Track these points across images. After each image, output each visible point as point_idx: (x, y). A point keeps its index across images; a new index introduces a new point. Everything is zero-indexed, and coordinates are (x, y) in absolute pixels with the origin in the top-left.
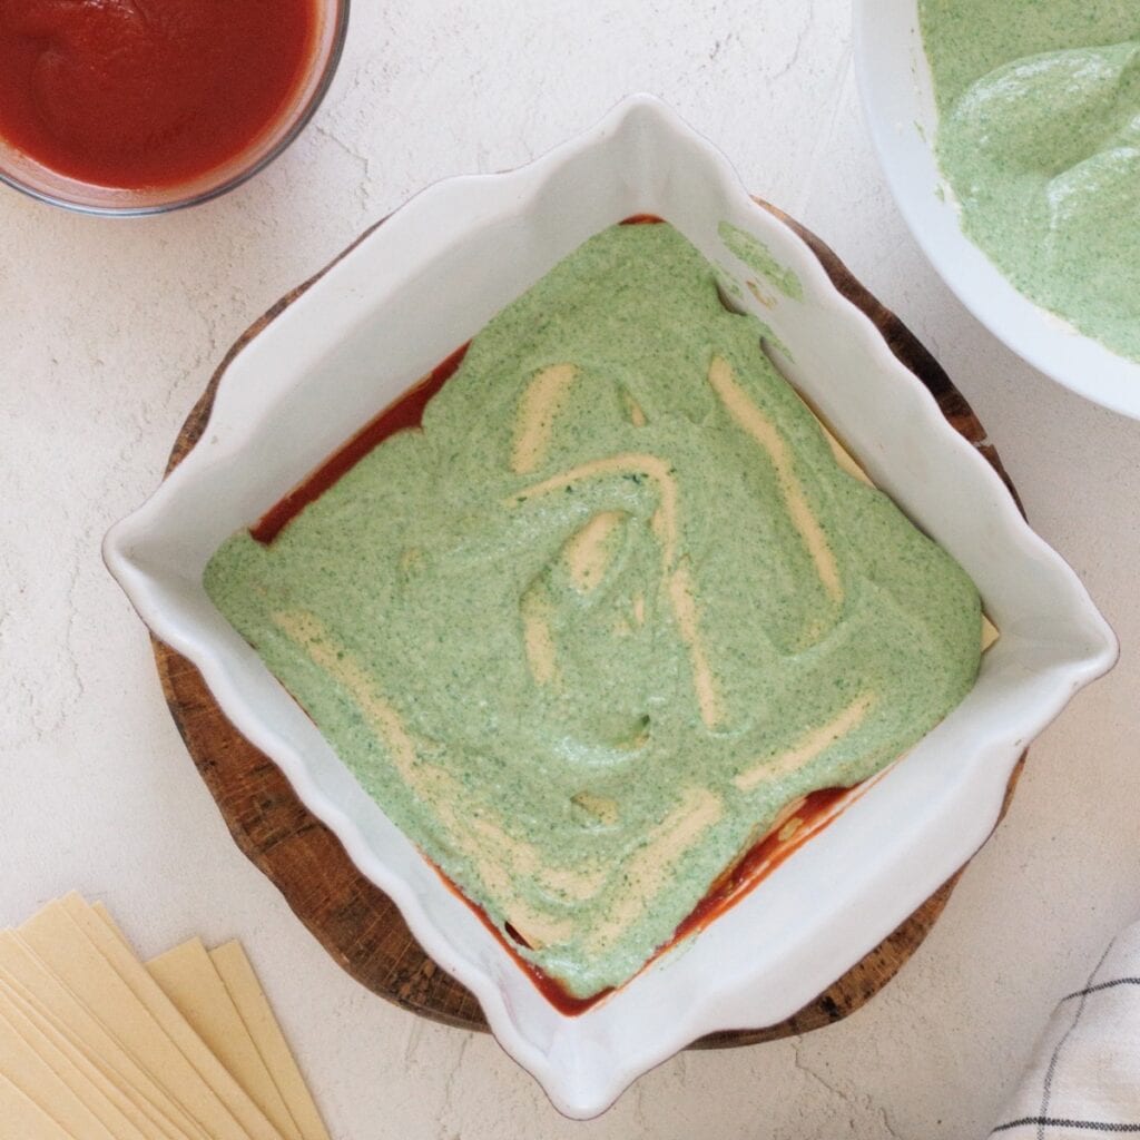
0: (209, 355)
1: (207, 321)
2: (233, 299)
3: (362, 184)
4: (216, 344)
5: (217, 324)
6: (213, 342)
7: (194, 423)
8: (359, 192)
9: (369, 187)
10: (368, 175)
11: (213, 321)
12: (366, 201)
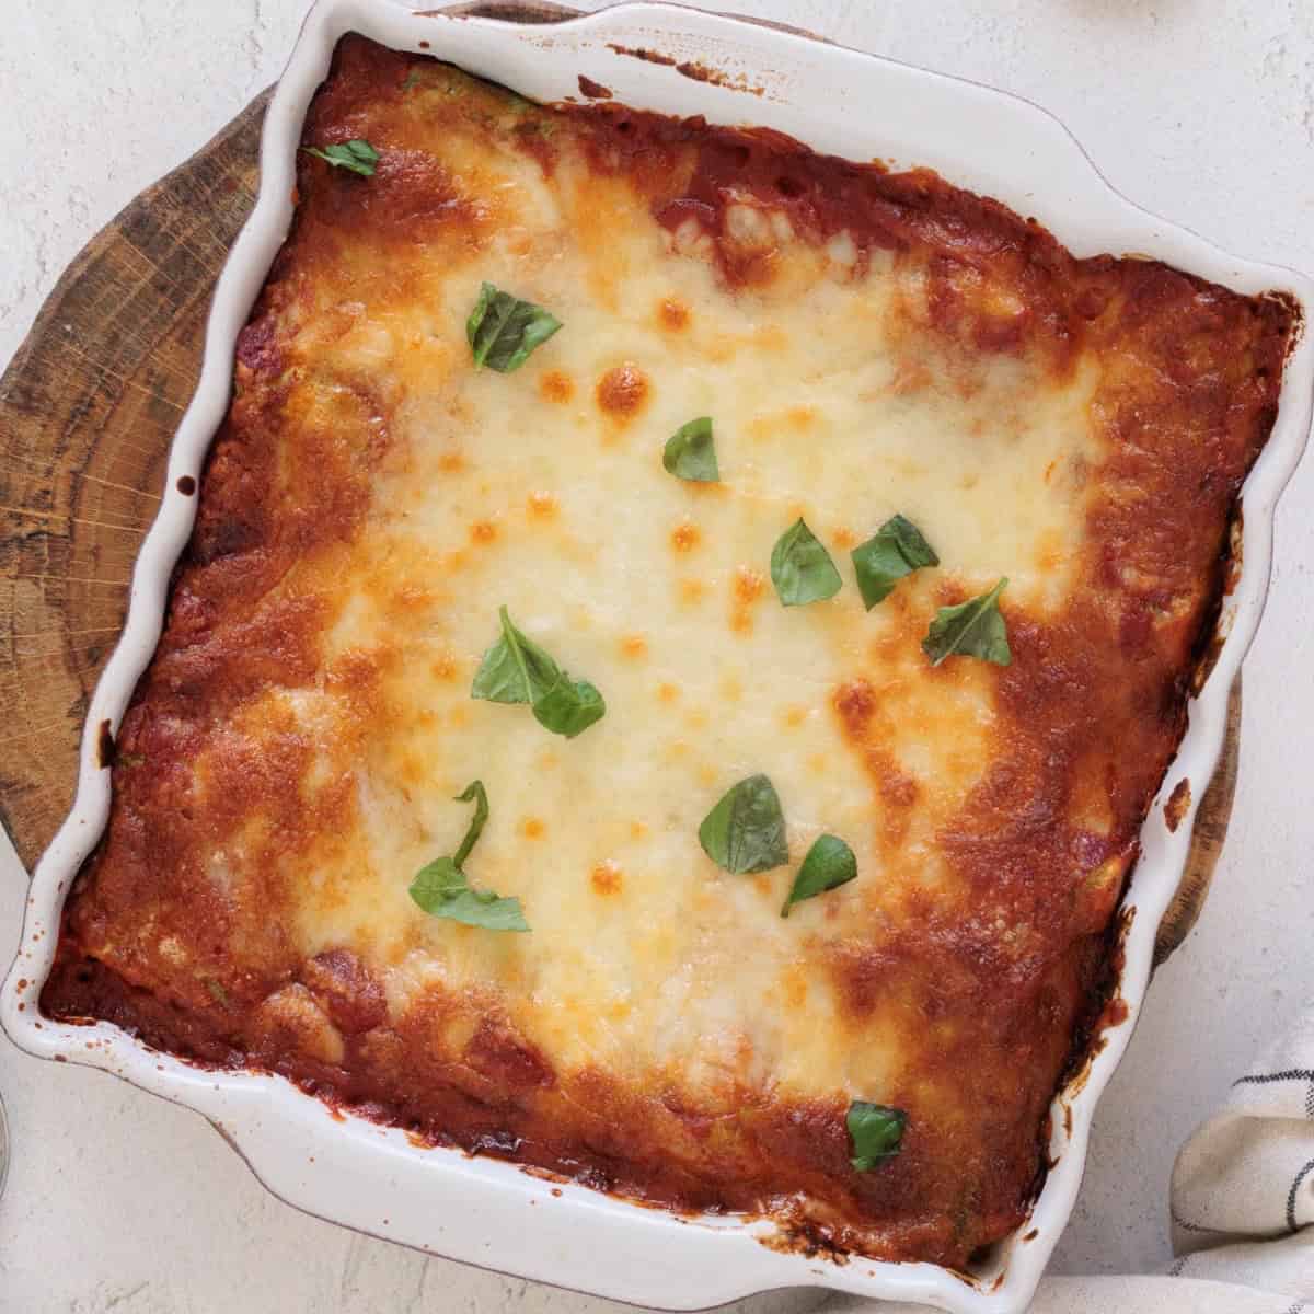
0: (38, 282)
1: (33, 233)
2: (71, 200)
3: (252, 32)
4: (47, 267)
5: (48, 237)
6: (44, 264)
7: (14, 379)
8: (248, 45)
9: (261, 36)
10: (261, 18)
11: (44, 235)
12: (258, 57)
